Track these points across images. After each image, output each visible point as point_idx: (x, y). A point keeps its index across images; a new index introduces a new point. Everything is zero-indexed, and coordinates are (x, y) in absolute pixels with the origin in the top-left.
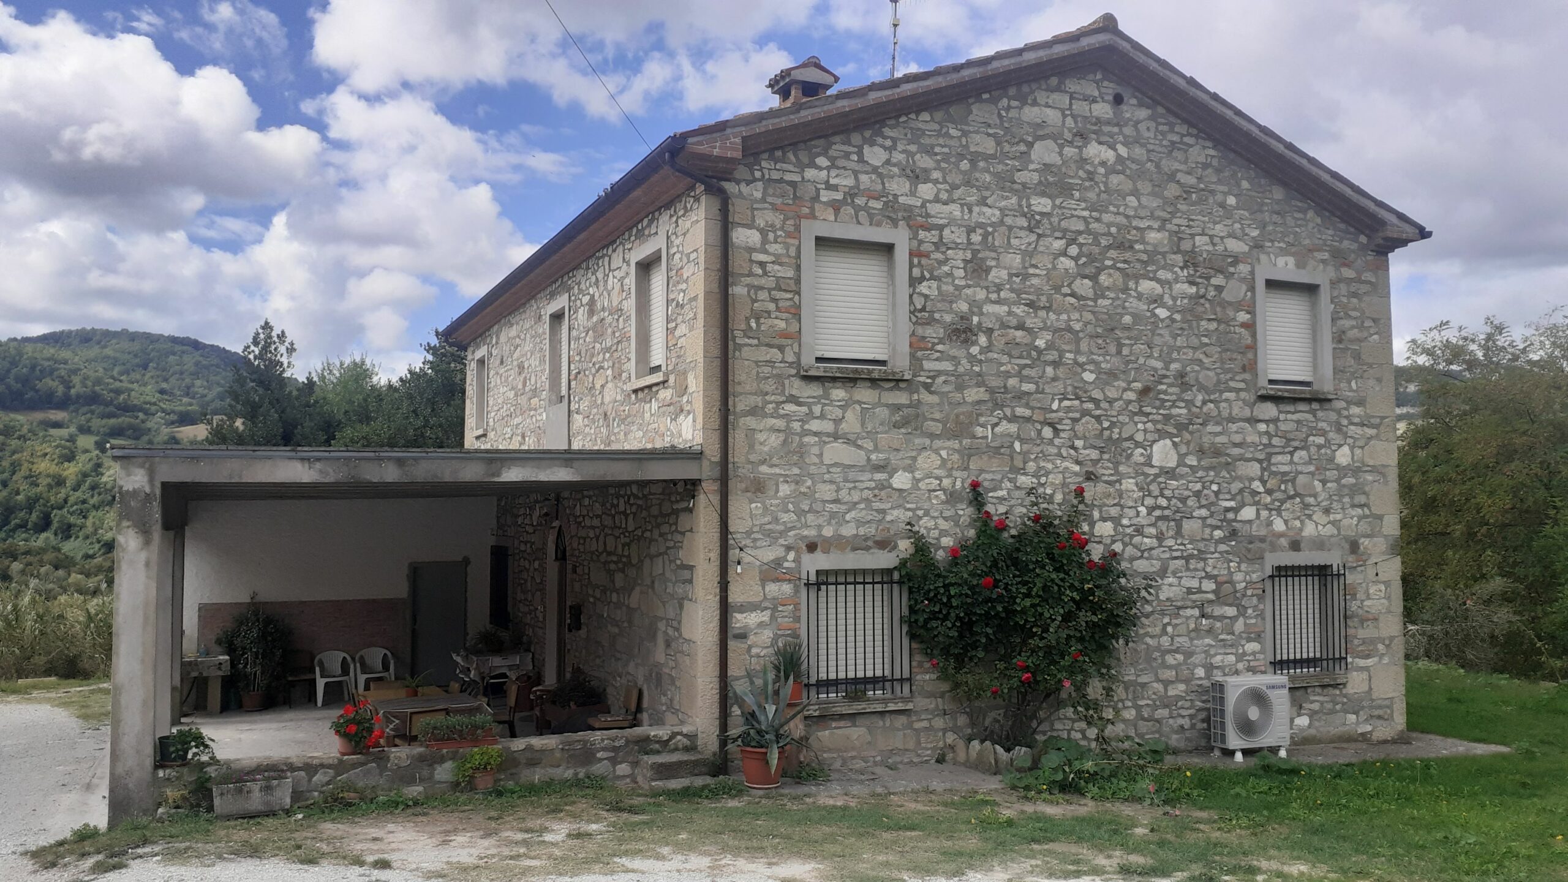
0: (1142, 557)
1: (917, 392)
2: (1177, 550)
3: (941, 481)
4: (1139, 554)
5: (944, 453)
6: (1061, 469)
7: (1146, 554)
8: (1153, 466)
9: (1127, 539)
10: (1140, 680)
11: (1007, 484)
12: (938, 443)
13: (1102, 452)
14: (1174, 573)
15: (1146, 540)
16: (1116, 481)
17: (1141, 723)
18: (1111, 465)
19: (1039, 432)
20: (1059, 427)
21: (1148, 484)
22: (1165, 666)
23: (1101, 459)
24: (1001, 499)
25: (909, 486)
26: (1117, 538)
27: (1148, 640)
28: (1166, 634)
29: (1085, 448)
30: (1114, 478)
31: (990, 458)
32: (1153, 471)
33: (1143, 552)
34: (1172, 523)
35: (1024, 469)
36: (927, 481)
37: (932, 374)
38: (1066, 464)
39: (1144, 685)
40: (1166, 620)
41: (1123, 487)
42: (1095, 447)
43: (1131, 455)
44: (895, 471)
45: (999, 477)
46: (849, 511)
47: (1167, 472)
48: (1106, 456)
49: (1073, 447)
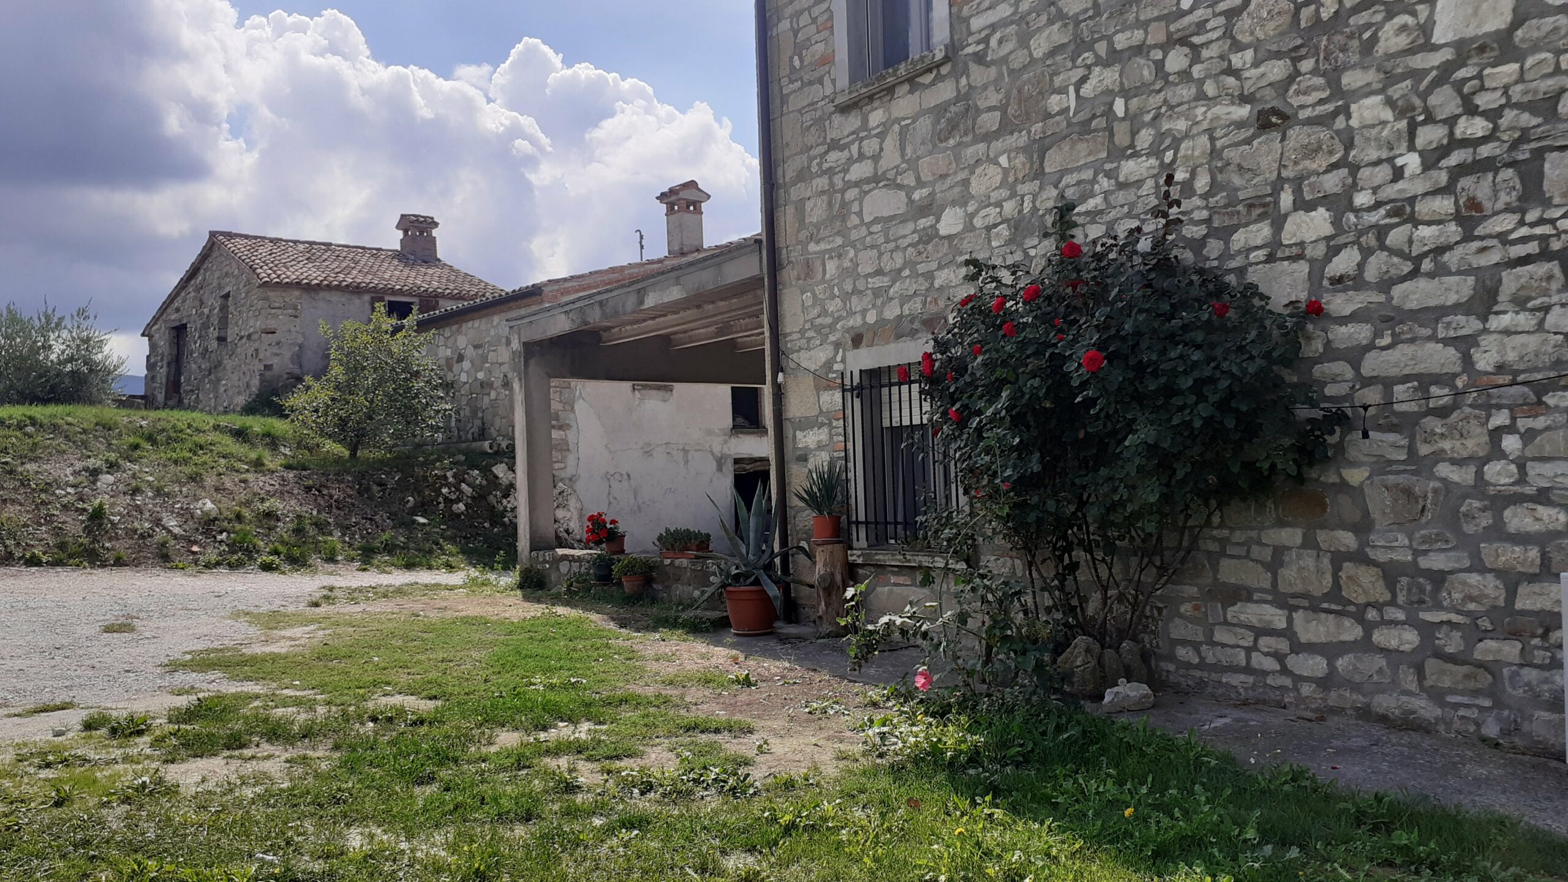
0: (1415, 273)
1: (966, 72)
2: (1524, 240)
3: (1001, 207)
4: (1407, 267)
5: (1003, 160)
6: (1205, 125)
7: (1427, 265)
8: (1436, 48)
9: (1370, 240)
10: (1424, 563)
11: (1105, 183)
12: (997, 145)
13: (1295, 60)
14: (1520, 303)
15: (1424, 231)
16: (1335, 114)
17: (1431, 664)
18: (1320, 81)
19: (1160, 65)
20: (1196, 40)
21: (1424, 96)
22: (1498, 532)
23: (1298, 73)
24: (1093, 215)
25: (960, 227)
26: (1341, 240)
27: (1444, 470)
28: (1502, 455)
29: (1256, 64)
30: (1330, 107)
31: (1074, 143)
32: (1436, 59)
33: (1418, 260)
34: (1509, 173)
35: (1132, 146)
36: (983, 213)
37: (983, 34)
38: (1218, 110)
39: (1439, 578)
40: (1501, 419)
41: (1354, 122)
42: (1278, 55)
43: (1374, 39)
44: (942, 209)
45: (1087, 175)
46: (894, 282)
47: (1482, 49)
48: (1306, 65)
49: (1231, 71)
